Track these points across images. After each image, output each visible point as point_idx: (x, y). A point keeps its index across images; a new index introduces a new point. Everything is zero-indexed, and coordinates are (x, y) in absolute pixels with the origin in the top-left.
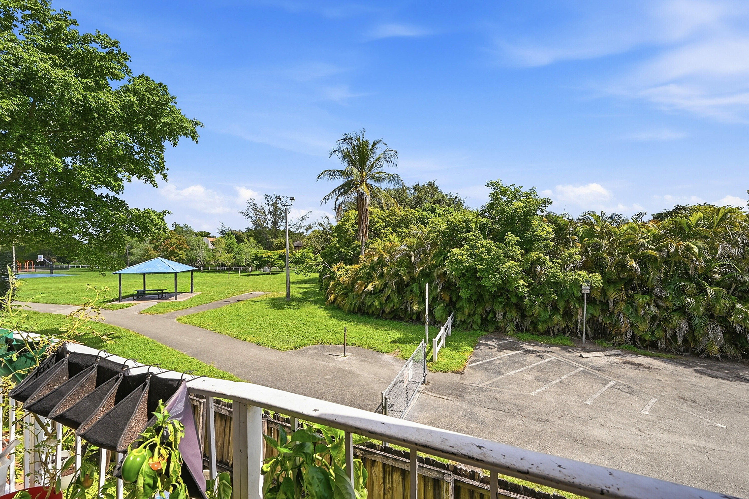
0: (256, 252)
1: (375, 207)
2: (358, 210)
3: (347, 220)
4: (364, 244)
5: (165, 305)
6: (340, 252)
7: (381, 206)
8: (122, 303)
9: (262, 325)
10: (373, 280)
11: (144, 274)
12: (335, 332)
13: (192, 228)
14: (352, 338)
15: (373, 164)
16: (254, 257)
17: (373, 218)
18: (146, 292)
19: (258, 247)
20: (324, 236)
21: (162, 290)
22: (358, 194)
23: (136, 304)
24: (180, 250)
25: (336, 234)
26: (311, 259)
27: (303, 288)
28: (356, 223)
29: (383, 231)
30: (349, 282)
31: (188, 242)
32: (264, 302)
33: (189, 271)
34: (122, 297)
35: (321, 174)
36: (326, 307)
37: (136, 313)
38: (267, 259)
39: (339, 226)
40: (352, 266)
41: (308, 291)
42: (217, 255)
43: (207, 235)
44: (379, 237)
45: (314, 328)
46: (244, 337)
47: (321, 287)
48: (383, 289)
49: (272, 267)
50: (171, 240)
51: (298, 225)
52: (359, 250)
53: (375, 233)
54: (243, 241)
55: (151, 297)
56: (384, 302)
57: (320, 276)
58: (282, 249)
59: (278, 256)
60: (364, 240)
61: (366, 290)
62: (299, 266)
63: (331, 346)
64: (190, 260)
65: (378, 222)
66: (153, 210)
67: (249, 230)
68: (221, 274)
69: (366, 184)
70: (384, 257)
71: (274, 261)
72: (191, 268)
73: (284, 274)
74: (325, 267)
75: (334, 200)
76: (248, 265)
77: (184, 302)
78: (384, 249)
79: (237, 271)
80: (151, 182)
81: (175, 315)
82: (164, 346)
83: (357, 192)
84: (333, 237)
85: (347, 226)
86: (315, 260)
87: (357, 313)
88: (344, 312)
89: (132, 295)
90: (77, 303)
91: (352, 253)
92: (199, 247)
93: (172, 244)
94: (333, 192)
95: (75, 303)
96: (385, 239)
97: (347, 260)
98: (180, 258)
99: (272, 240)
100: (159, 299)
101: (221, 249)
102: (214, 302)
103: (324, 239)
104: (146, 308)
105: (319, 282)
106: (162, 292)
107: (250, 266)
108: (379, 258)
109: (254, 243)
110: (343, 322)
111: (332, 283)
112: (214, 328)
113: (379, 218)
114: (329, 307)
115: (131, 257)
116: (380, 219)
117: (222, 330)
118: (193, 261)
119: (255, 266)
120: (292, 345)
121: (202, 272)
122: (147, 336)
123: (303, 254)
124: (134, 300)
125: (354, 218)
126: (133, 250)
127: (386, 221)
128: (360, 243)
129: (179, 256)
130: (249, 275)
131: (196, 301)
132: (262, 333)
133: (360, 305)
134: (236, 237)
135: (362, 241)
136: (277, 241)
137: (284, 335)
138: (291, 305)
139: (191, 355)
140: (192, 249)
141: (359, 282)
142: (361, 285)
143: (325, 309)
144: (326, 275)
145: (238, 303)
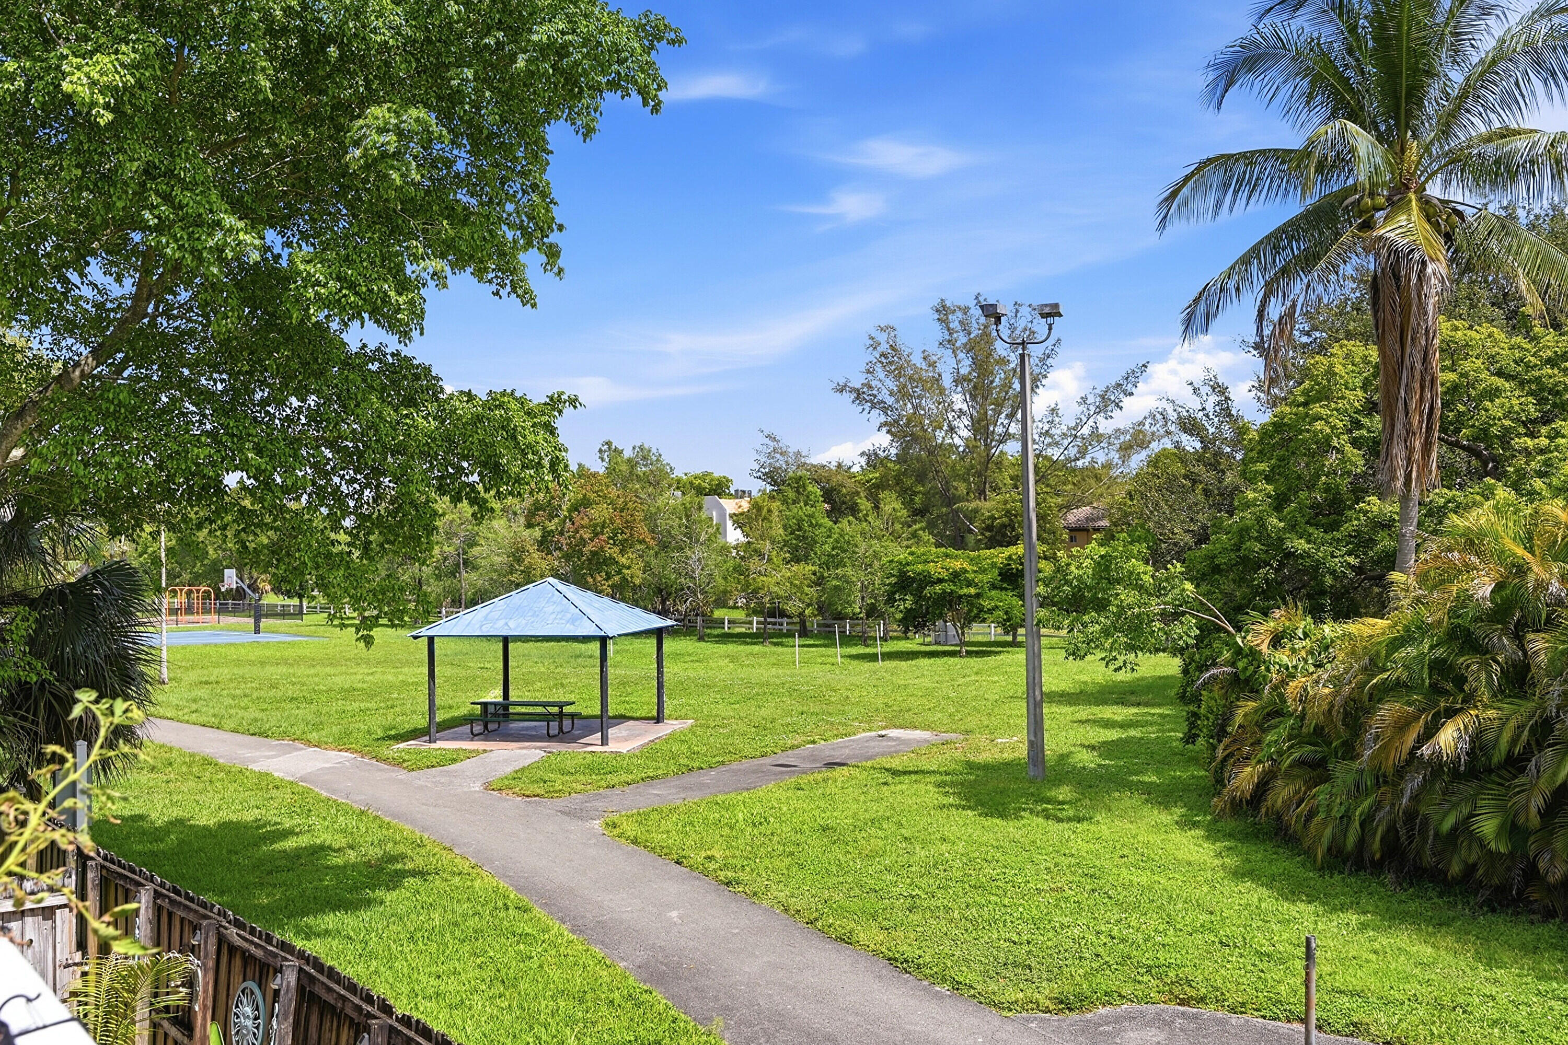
0: (903, 556)
1: (1474, 321)
2: (1380, 341)
3: (1324, 395)
4: (1415, 513)
5: (569, 764)
6: (1289, 555)
7: (1515, 313)
8: (439, 744)
9: (923, 883)
10: (1470, 699)
11: (506, 640)
12: (1260, 954)
13: (665, 459)
14: (1353, 994)
15: (1464, 95)
16: (893, 580)
17: (1464, 375)
18: (512, 710)
19: (914, 535)
20: (1208, 476)
21: (561, 705)
22: (1377, 255)
23: (477, 752)
24: (622, 552)
25: (1262, 466)
26: (1141, 588)
27: (1108, 724)
28: (1371, 408)
29: (1530, 442)
30: (1332, 706)
31: (651, 519)
32: (932, 779)
33: (647, 633)
34: (439, 724)
35: (1187, 179)
36: (1215, 821)
37: (477, 787)
38: (949, 587)
39: (1278, 426)
40: (1354, 627)
41: (1128, 741)
42: (752, 567)
43: (719, 488)
44: (1499, 474)
45: (1153, 921)
46: (844, 925)
47: (1192, 725)
48: (1527, 753)
49: (969, 620)
50: (593, 512)
51: (1086, 431)
52: (1385, 543)
53: (1478, 455)
54: (854, 510)
55: (527, 728)
56: (1535, 821)
57: (1185, 671)
58: (1012, 542)
59: (993, 575)
60: (1415, 493)
61: (1426, 750)
62: (1086, 618)
63: (1234, 1019)
64: (660, 591)
65: (1493, 393)
66: (518, 394)
67: (874, 459)
68: (768, 649)
69: (1426, 203)
70: (1531, 578)
71: (978, 596)
72: (657, 622)
73: (1020, 656)
74: (1207, 631)
75: (1250, 300)
76: (872, 612)
77: (632, 755)
78: (1530, 539)
79: (826, 636)
80: (514, 289)
81: (600, 805)
82: (555, 926)
83: (1374, 247)
84: (1250, 479)
85: (1319, 425)
86: (1159, 591)
87: (1377, 868)
88: (1309, 853)
89: (468, 720)
90: (314, 736)
91: (1351, 560)
92: (690, 538)
93: (596, 526)
94: (1245, 260)
95: (309, 736)
96: (1538, 484)
97: (1323, 593)
98: (624, 579)
99: (972, 505)
100: (550, 737)
101: (768, 545)
102: (735, 766)
103: (1206, 492)
104: (509, 769)
105: (1183, 698)
106: (561, 712)
107: (881, 615)
108: (1499, 587)
109: (896, 520)
110: (1302, 906)
111: (1246, 708)
112: (730, 874)
113: (1500, 374)
114: (1230, 824)
115: (474, 576)
116: (1508, 377)
117: (759, 886)
118: (669, 594)
119: (899, 616)
120: (1046, 992)
121: (701, 639)
122: (505, 876)
123: (1104, 566)
124: (474, 736)
125: (1358, 382)
126: (476, 551)
127: (1542, 389)
128: (1391, 508)
129: (619, 572)
130: (873, 658)
131: (674, 757)
132: (916, 917)
133: (1392, 829)
134: (828, 495)
135: (1405, 499)
136: (990, 506)
137: (1015, 938)
138: (1049, 801)
139: (644, 975)
140: (664, 546)
141: (1388, 711)
142: (1402, 726)
143: (1213, 834)
144: (1214, 664)
145: (827, 773)
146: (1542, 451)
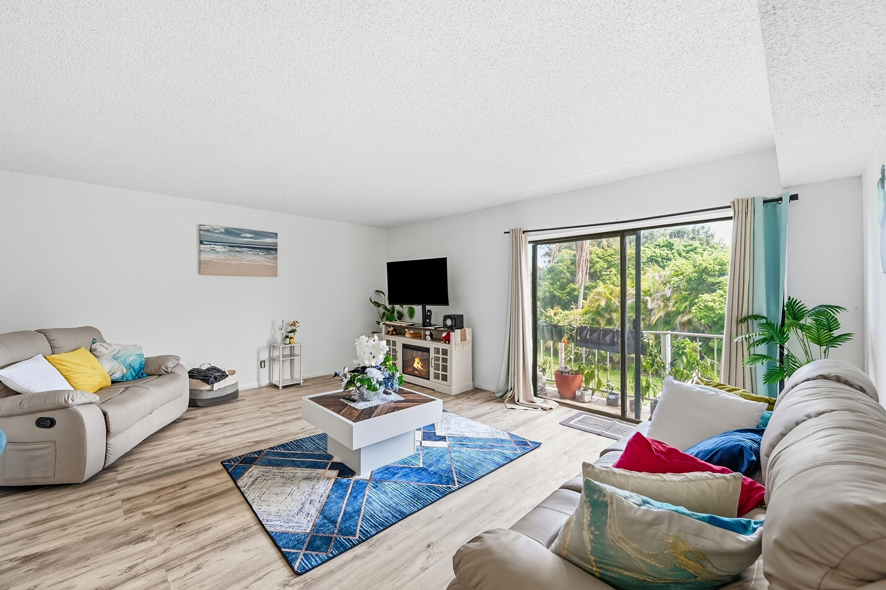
3: (561, 261)
6: (555, 296)
28: (571, 264)
29: (605, 273)
65: (598, 262)
96: (608, 282)
97: (563, 304)
108: (606, 303)
113: (599, 258)
125: (569, 259)
127: (608, 261)
146: (608, 275)
